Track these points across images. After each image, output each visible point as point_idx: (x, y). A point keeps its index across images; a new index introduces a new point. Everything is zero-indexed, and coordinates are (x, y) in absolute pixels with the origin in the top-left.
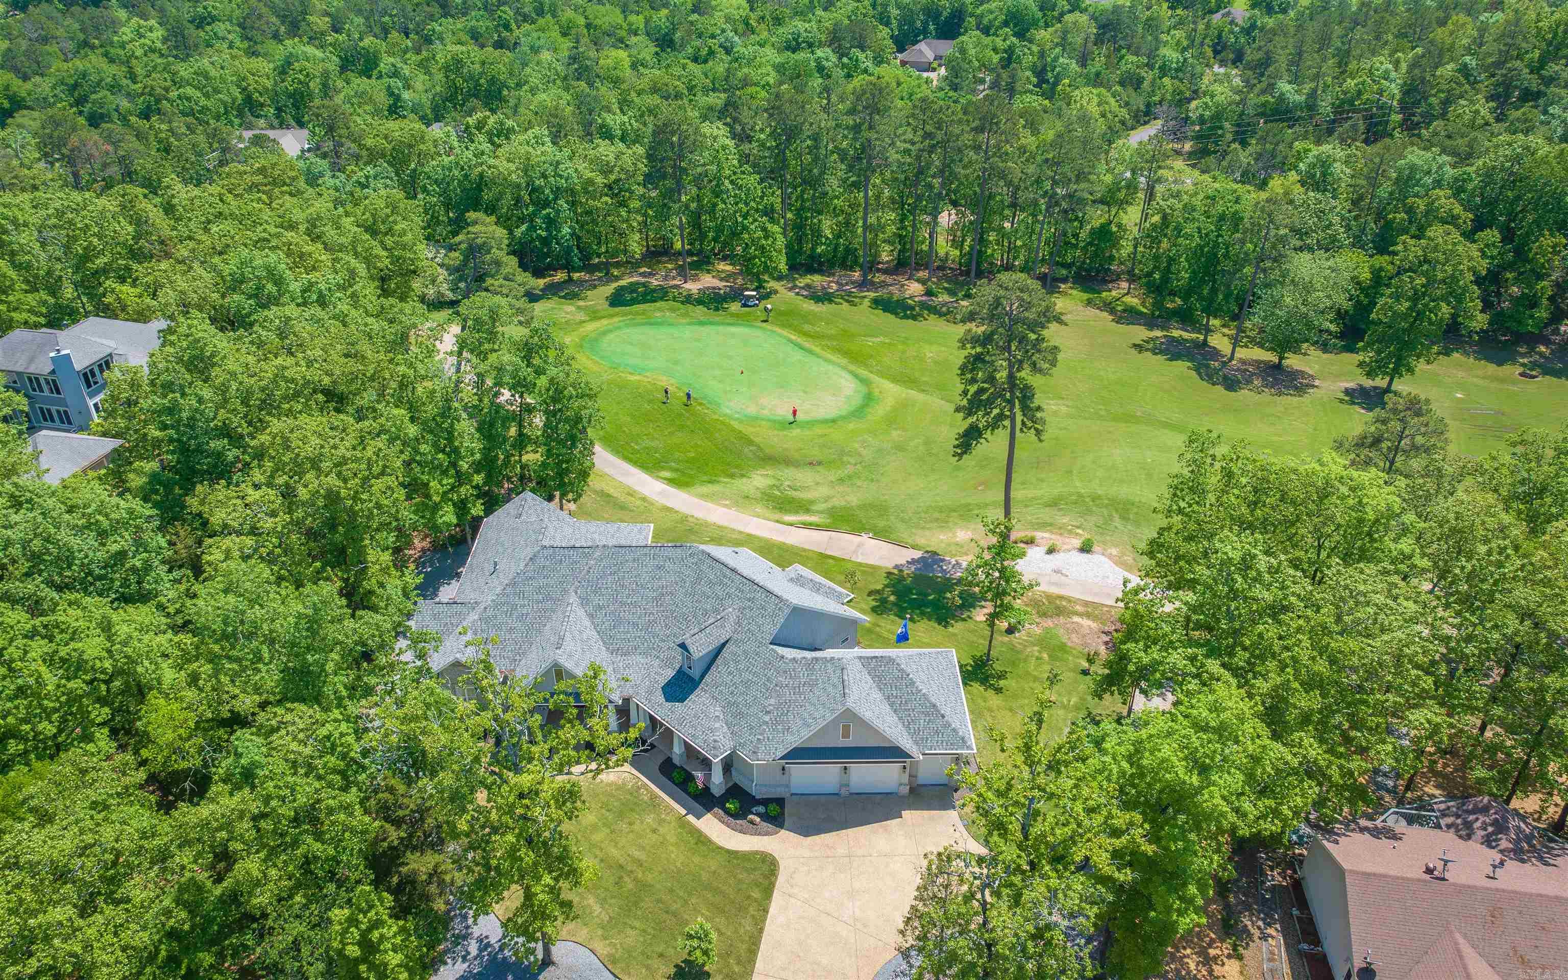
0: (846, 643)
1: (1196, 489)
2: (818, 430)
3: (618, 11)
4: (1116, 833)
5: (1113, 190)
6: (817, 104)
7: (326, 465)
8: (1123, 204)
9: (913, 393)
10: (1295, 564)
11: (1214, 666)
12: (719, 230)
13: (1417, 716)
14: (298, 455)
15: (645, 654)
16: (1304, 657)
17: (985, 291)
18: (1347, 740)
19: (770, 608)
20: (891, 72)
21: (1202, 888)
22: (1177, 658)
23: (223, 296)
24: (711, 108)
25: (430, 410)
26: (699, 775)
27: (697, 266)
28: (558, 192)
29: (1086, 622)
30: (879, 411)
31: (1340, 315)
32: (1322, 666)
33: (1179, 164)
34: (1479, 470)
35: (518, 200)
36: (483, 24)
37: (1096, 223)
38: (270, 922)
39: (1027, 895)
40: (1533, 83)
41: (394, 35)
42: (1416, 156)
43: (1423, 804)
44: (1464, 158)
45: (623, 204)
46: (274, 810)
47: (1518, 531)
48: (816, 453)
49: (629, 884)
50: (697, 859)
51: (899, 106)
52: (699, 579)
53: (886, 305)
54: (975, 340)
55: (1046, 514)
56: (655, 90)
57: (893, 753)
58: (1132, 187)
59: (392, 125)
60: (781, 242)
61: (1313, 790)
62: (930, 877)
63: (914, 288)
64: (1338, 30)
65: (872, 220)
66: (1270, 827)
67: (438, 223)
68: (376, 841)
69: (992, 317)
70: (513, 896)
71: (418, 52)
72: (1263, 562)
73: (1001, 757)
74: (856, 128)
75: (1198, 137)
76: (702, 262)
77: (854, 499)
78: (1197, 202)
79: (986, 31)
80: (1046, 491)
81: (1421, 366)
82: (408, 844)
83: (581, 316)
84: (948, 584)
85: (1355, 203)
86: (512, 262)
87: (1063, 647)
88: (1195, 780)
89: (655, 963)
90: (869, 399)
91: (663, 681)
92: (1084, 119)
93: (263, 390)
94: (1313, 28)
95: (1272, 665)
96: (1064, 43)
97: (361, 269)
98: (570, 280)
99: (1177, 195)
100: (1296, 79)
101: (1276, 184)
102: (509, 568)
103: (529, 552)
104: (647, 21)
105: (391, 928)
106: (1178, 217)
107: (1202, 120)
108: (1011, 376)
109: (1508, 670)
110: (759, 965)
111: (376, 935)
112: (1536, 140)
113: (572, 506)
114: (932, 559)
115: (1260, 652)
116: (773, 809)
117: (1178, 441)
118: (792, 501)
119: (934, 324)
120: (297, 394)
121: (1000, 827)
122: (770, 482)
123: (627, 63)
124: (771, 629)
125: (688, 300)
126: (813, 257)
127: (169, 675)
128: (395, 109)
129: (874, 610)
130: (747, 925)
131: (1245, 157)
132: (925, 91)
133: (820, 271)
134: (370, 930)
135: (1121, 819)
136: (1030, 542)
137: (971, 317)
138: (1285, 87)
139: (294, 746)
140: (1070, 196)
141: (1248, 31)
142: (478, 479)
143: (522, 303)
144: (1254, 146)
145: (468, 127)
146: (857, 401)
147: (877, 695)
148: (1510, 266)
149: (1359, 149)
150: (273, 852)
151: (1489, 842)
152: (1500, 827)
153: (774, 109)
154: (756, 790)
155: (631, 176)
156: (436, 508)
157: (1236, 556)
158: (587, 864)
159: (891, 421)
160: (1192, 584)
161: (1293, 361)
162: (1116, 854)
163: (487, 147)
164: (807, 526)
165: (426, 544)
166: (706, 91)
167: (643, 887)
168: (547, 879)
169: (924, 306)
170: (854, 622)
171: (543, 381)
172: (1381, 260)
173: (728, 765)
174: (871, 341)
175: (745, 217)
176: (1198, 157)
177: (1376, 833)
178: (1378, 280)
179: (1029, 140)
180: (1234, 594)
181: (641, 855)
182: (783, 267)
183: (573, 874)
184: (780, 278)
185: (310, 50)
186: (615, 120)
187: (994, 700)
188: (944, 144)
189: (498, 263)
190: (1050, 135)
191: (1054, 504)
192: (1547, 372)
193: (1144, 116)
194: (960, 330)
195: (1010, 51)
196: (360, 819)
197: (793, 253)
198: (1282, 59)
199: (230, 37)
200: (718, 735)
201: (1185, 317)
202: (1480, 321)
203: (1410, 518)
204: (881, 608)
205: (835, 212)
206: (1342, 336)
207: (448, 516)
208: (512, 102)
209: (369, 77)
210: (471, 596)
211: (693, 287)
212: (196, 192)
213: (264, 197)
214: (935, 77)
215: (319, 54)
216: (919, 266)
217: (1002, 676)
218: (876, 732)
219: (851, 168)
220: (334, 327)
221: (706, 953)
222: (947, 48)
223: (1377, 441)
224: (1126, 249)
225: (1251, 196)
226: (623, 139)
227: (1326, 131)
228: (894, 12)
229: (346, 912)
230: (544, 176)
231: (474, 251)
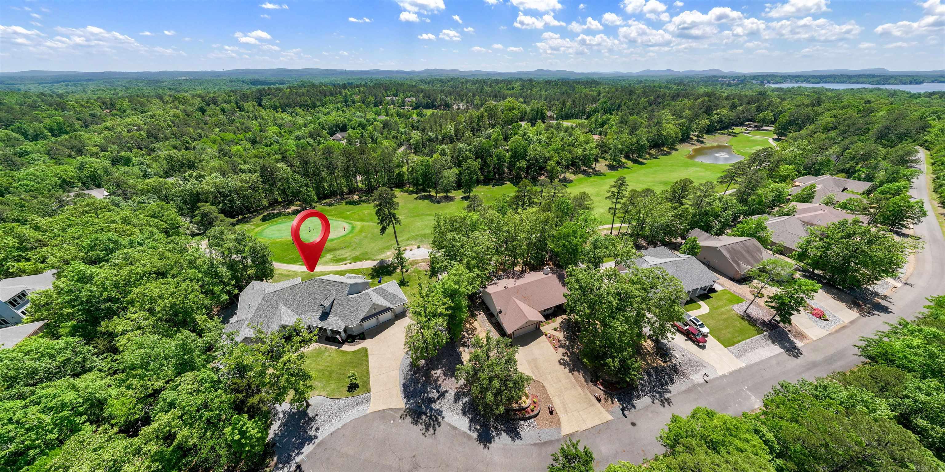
0: (367, 288)
1: (439, 226)
2: (341, 239)
3: (232, 134)
4: (445, 304)
5: (399, 163)
6: (312, 153)
7: (166, 296)
8: (402, 166)
9: (365, 223)
10: (463, 235)
11: (453, 262)
12: (293, 193)
13: (494, 259)
14: (151, 297)
15: (310, 312)
16: (470, 253)
17: (376, 193)
18: (483, 268)
19: (344, 286)
20: (331, 142)
21: (465, 308)
22: (445, 263)
23: (86, 254)
24: (278, 159)
25: (205, 267)
26: (338, 337)
27: (288, 204)
28: (230, 192)
29: (423, 264)
30: (357, 230)
31: (456, 182)
32: (474, 254)
33: (412, 155)
34: (491, 206)
35: (216, 197)
36: (177, 143)
37: (397, 172)
38: (199, 447)
39: (431, 325)
40: (477, 127)
41: (135, 150)
42: (460, 145)
43: (500, 276)
44: (469, 144)
45: (257, 191)
46: (188, 410)
47: (501, 216)
48: (343, 245)
49: (326, 373)
50: (344, 358)
51: (337, 152)
52: (320, 287)
53: (348, 203)
54: (377, 206)
55: (407, 243)
56: (255, 156)
57: (389, 309)
58: (403, 162)
59: (147, 181)
60: (313, 192)
61: (480, 280)
62: (407, 333)
63: (356, 197)
64: (438, 120)
65: (339, 182)
66: (474, 290)
67: (183, 210)
68: (234, 401)
69: (380, 199)
70: (292, 393)
71: (150, 155)
72: (457, 237)
73: (415, 299)
74: (326, 158)
75: (414, 148)
76: (290, 203)
77: (357, 253)
78: (419, 163)
79: (354, 129)
80: (406, 237)
81: (474, 189)
82: (246, 397)
83: (252, 227)
84: (388, 266)
85: (452, 157)
86: (222, 216)
87: (420, 271)
88: (457, 287)
89: (341, 389)
90: (353, 228)
91: (318, 317)
92: (387, 148)
93: (123, 280)
94: (432, 120)
95: (465, 257)
96: (375, 130)
97: (155, 230)
98: (245, 217)
99: (414, 162)
100: (432, 132)
101: (435, 156)
102: (255, 305)
103: (261, 297)
104: (245, 137)
105: (250, 424)
106: (415, 167)
107: (414, 144)
108: (389, 212)
109: (507, 244)
110: (371, 375)
111: (245, 428)
112: (481, 139)
113: (271, 280)
114: (382, 261)
115: (462, 255)
116: (361, 336)
117: (432, 217)
118: (340, 259)
119: (364, 205)
120: (142, 278)
121: (420, 314)
122: (332, 256)
123: (242, 149)
124: (346, 292)
125: (289, 214)
126: (324, 194)
127: (113, 392)
128: (146, 175)
129: (371, 278)
130: (364, 367)
131: (426, 151)
132: (342, 146)
133: (328, 198)
134: (242, 427)
135: (445, 300)
136: (406, 250)
137: (375, 200)
138: (430, 134)
139: (189, 387)
140: (389, 167)
141: (418, 122)
142: (233, 282)
143: (230, 227)
144: (427, 149)
145: (185, 177)
146: (350, 228)
147: (379, 297)
148: (484, 165)
149: (449, 145)
150: (192, 425)
151: (513, 278)
152: (514, 274)
153: (299, 156)
154: (355, 333)
155: (256, 183)
156: (219, 296)
157: (451, 238)
158: (313, 374)
159: (361, 231)
160: (443, 248)
161: (449, 194)
162: (446, 309)
163: (195, 182)
164: (346, 264)
165: (219, 308)
166: (274, 155)
167: (331, 372)
168: (302, 382)
169: (360, 201)
170: (367, 283)
171: (247, 248)
172: (460, 169)
173: (345, 330)
174: (349, 213)
175: (300, 187)
176: (416, 153)
177: (494, 284)
178: (461, 173)
179: (375, 155)
180: (453, 246)
181: (328, 364)
182: (316, 198)
183: (309, 377)
184: (316, 202)
185: (92, 159)
186: (245, 167)
187: (408, 288)
188: (352, 159)
189: (216, 217)
190: (380, 153)
191: (408, 239)
192: (496, 185)
193: (401, 145)
194: (372, 204)
195: (362, 133)
196: (224, 397)
197: (318, 194)
198: (428, 128)
199: (42, 159)
200: (340, 324)
201: (424, 190)
202: (482, 178)
203: (481, 220)
204: (373, 277)
205: (327, 182)
206: (457, 186)
207: (225, 297)
208: (200, 167)
209: (129, 166)
210: (243, 317)
211: (289, 210)
212: (51, 219)
213: (94, 215)
214: (344, 142)
215: (98, 160)
216: (355, 192)
217: (408, 282)
218: (382, 306)
219: (328, 169)
220: (151, 251)
221: (355, 379)
222: (345, 134)
223: (471, 206)
224: (406, 177)
225: (430, 160)
226: (250, 172)
227: (442, 143)
228: (326, 126)
229: (230, 427)
230: (224, 188)
231: (204, 215)
